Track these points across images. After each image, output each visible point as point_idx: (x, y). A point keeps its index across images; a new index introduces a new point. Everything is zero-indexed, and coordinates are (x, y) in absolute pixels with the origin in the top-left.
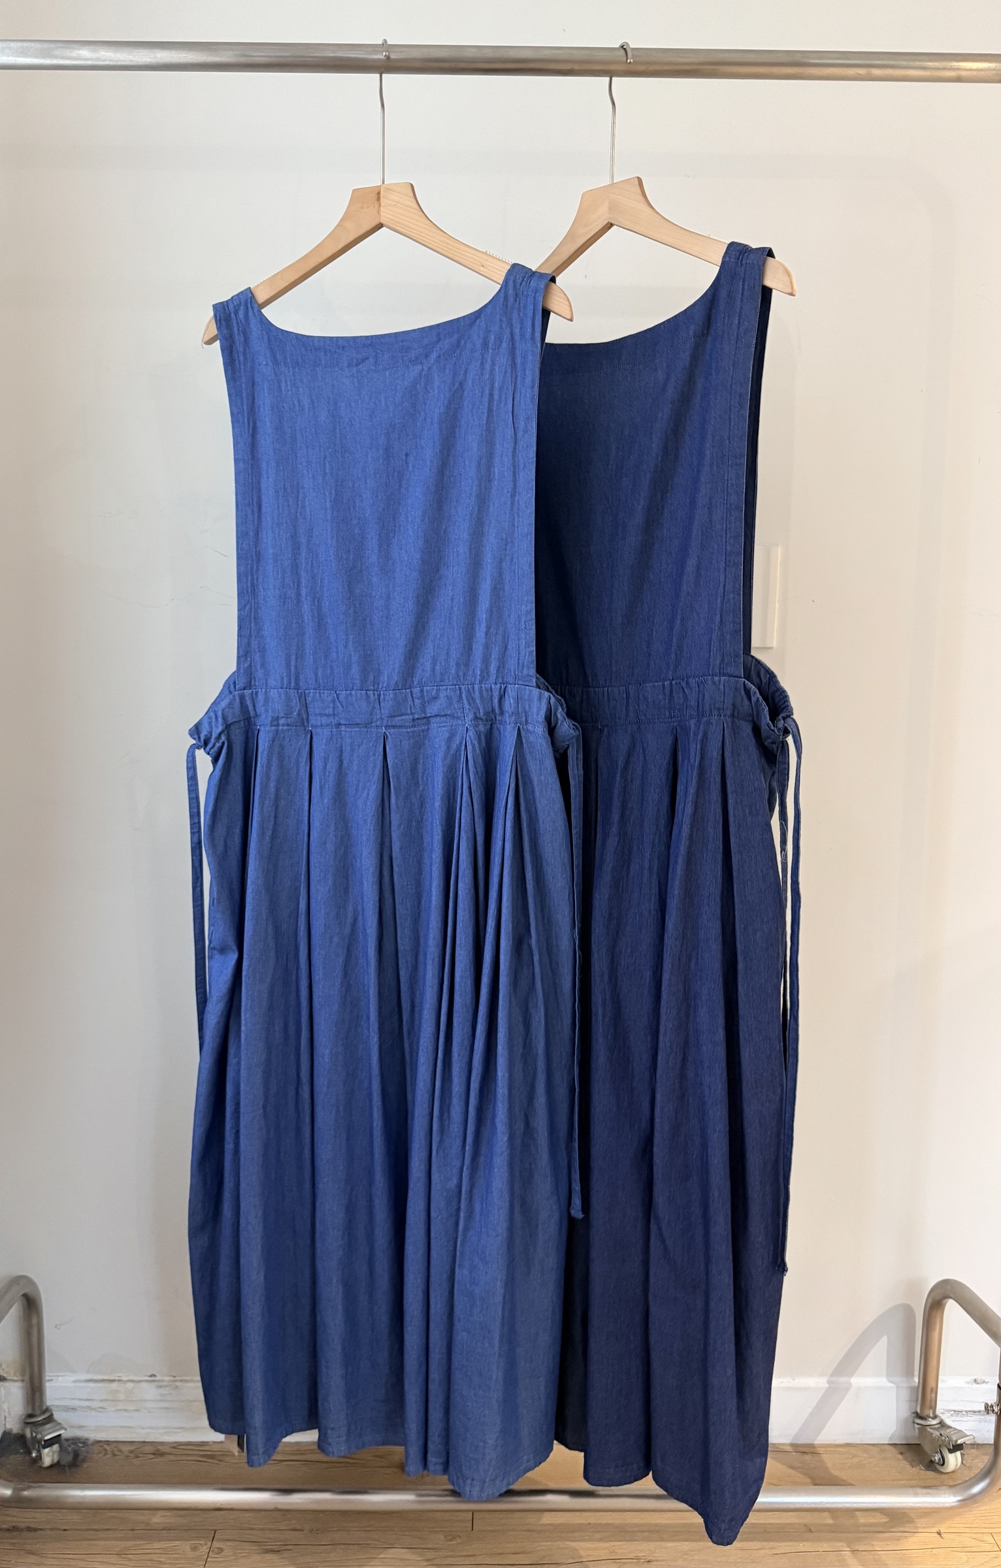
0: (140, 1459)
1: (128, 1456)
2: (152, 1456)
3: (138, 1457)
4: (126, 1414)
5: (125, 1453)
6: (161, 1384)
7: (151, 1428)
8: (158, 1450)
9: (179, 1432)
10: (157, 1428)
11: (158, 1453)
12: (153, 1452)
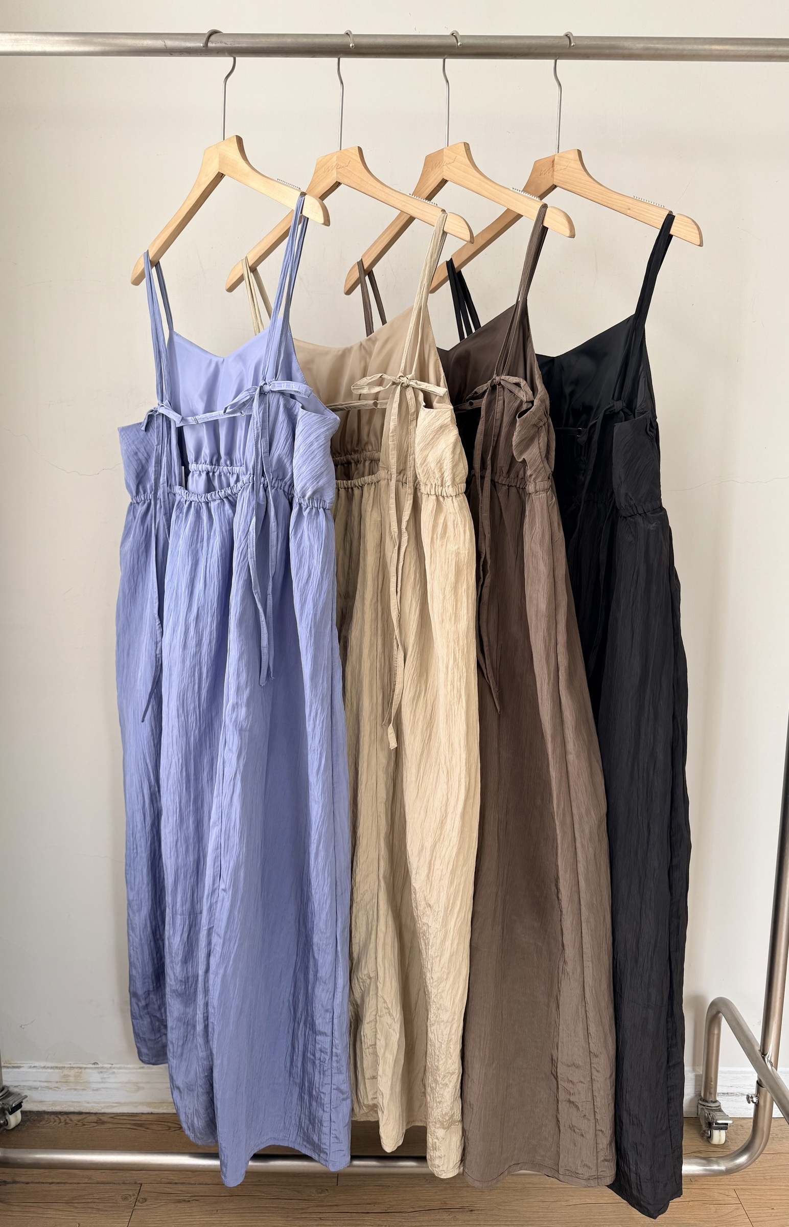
0: (86, 1126)
1: (77, 1124)
2: (95, 1125)
3: (84, 1125)
4: (75, 1092)
5: (76, 1122)
6: (101, 1070)
7: (95, 1102)
8: (100, 1120)
9: (116, 1106)
10: (98, 1103)
11: (100, 1122)
12: (95, 1121)
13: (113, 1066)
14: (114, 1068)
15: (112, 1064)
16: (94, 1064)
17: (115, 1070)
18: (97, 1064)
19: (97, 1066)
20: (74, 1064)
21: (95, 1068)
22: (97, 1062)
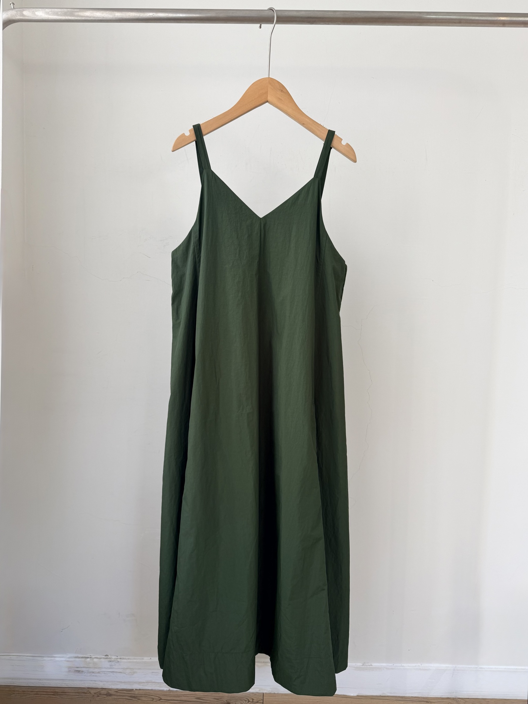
13: (118, 657)
14: (118, 659)
15: (117, 656)
16: (106, 656)
17: (119, 660)
18: (108, 656)
19: (108, 657)
20: (93, 655)
21: (107, 658)
22: (108, 654)
